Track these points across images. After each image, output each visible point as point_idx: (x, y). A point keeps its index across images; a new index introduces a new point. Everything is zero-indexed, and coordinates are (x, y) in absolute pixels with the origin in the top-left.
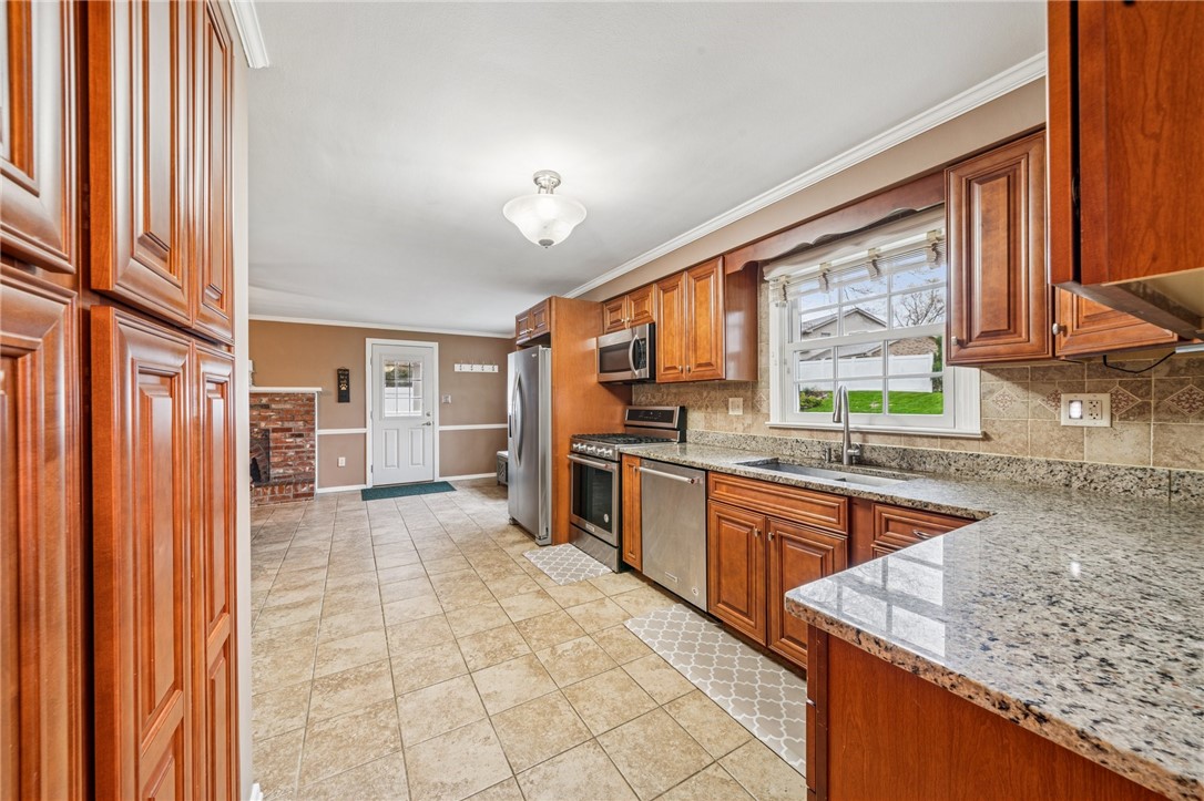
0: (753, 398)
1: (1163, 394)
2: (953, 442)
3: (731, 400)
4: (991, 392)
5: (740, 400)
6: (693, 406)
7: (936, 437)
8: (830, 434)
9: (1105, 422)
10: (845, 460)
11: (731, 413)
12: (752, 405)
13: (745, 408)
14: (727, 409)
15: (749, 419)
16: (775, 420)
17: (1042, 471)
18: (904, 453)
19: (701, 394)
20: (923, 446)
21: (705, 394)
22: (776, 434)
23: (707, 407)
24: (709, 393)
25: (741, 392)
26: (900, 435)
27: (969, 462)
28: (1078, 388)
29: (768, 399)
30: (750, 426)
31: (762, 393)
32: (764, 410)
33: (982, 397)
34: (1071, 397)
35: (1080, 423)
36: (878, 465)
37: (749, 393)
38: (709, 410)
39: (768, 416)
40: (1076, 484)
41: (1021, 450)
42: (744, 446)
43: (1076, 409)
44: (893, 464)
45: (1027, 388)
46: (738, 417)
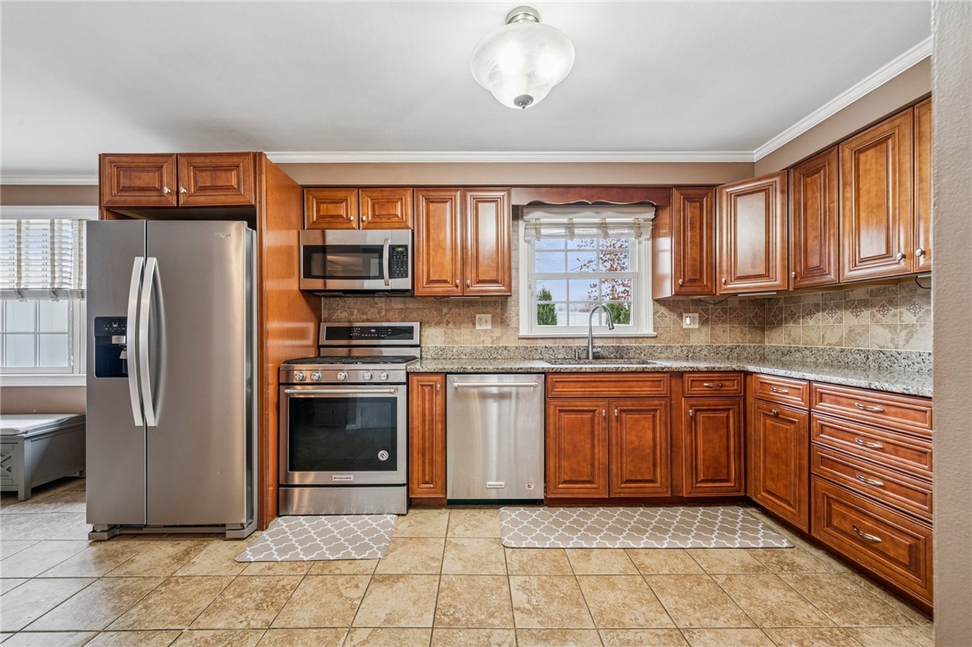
0: (502, 315)
1: (713, 313)
2: (641, 340)
3: (477, 316)
4: (657, 312)
5: (489, 316)
6: (428, 322)
7: (632, 338)
8: (569, 340)
9: (697, 326)
10: (591, 357)
11: (478, 327)
12: (501, 320)
13: (494, 322)
14: (474, 324)
15: (497, 332)
16: (523, 332)
17: (679, 351)
18: (618, 349)
19: (441, 310)
20: (625, 343)
21: (445, 310)
22: (524, 343)
23: (448, 323)
25: (489, 309)
26: (613, 338)
27: (650, 350)
28: (688, 311)
29: (518, 315)
30: (498, 338)
31: (511, 310)
32: (513, 324)
33: (654, 314)
34: (687, 314)
35: (690, 327)
36: (603, 358)
37: (498, 311)
38: (451, 325)
39: (517, 329)
40: (690, 355)
41: (669, 342)
42: (495, 355)
43: (688, 321)
44: (612, 356)
45: (671, 311)
46: (486, 331)
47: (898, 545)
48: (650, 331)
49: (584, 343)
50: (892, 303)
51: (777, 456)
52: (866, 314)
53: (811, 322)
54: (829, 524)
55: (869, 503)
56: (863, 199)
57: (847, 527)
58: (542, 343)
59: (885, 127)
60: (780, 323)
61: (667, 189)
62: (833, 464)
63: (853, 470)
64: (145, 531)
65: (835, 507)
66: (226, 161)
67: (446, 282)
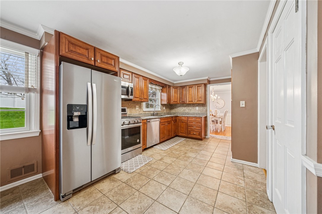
3: (136, 106)
5: (138, 106)
9: (165, 109)
11: (136, 109)
13: (139, 108)
14: (135, 108)
17: (163, 113)
19: (128, 104)
21: (130, 104)
22: (144, 112)
23: (130, 108)
24: (131, 104)
25: (138, 104)
30: (140, 111)
31: (142, 105)
32: (142, 108)
37: (140, 105)
38: (131, 108)
39: (143, 109)
45: (162, 106)
46: (137, 110)
47: (197, 133)
48: (160, 110)
49: (152, 112)
50: (189, 106)
51: (183, 128)
52: (186, 108)
53: (178, 108)
54: (190, 134)
55: (195, 130)
56: (190, 94)
57: (192, 134)
58: (147, 112)
59: (192, 86)
60: (173, 109)
61: (166, 85)
62: (191, 126)
63: (193, 126)
64: (84, 187)
65: (191, 132)
66: (111, 56)
67: (138, 98)
